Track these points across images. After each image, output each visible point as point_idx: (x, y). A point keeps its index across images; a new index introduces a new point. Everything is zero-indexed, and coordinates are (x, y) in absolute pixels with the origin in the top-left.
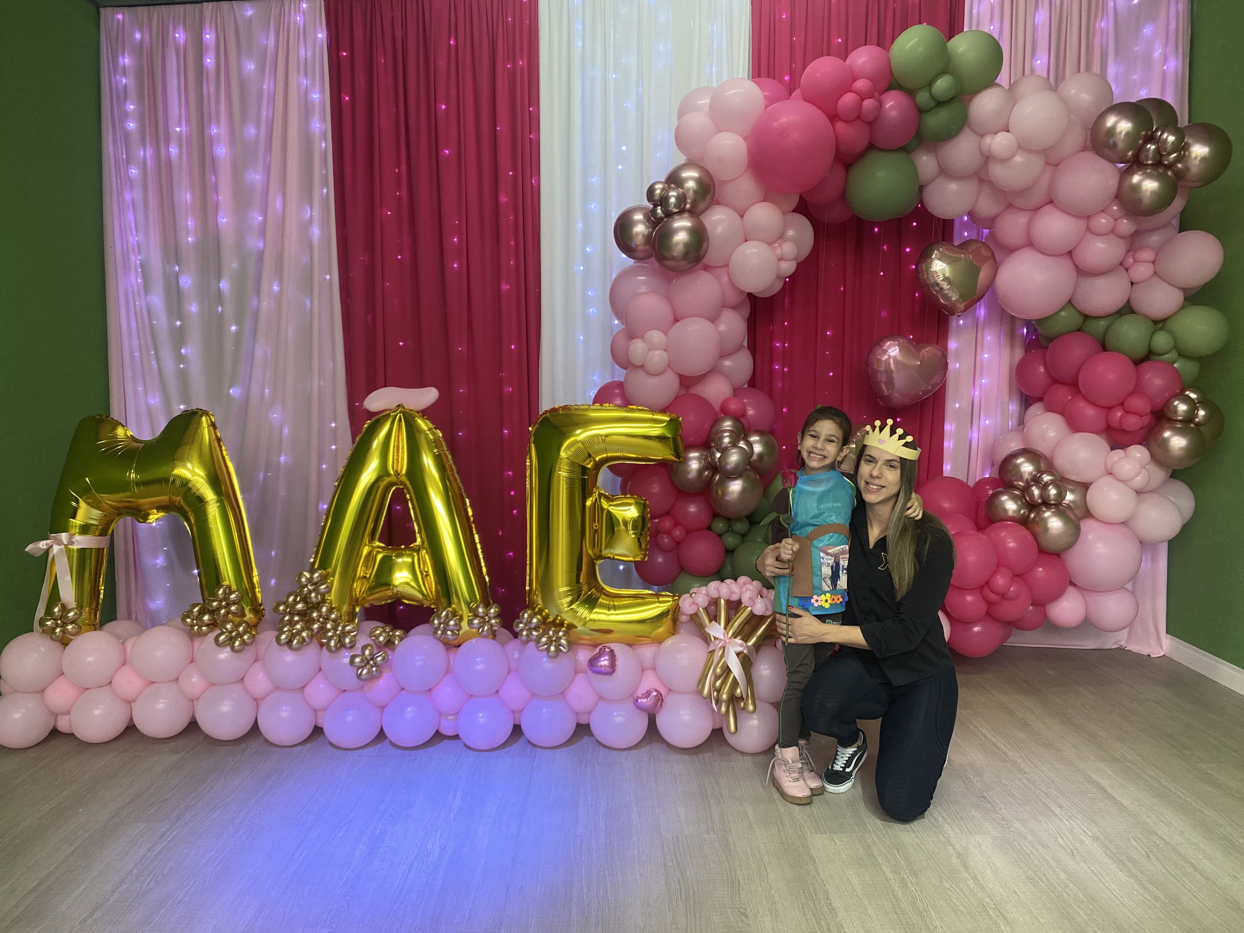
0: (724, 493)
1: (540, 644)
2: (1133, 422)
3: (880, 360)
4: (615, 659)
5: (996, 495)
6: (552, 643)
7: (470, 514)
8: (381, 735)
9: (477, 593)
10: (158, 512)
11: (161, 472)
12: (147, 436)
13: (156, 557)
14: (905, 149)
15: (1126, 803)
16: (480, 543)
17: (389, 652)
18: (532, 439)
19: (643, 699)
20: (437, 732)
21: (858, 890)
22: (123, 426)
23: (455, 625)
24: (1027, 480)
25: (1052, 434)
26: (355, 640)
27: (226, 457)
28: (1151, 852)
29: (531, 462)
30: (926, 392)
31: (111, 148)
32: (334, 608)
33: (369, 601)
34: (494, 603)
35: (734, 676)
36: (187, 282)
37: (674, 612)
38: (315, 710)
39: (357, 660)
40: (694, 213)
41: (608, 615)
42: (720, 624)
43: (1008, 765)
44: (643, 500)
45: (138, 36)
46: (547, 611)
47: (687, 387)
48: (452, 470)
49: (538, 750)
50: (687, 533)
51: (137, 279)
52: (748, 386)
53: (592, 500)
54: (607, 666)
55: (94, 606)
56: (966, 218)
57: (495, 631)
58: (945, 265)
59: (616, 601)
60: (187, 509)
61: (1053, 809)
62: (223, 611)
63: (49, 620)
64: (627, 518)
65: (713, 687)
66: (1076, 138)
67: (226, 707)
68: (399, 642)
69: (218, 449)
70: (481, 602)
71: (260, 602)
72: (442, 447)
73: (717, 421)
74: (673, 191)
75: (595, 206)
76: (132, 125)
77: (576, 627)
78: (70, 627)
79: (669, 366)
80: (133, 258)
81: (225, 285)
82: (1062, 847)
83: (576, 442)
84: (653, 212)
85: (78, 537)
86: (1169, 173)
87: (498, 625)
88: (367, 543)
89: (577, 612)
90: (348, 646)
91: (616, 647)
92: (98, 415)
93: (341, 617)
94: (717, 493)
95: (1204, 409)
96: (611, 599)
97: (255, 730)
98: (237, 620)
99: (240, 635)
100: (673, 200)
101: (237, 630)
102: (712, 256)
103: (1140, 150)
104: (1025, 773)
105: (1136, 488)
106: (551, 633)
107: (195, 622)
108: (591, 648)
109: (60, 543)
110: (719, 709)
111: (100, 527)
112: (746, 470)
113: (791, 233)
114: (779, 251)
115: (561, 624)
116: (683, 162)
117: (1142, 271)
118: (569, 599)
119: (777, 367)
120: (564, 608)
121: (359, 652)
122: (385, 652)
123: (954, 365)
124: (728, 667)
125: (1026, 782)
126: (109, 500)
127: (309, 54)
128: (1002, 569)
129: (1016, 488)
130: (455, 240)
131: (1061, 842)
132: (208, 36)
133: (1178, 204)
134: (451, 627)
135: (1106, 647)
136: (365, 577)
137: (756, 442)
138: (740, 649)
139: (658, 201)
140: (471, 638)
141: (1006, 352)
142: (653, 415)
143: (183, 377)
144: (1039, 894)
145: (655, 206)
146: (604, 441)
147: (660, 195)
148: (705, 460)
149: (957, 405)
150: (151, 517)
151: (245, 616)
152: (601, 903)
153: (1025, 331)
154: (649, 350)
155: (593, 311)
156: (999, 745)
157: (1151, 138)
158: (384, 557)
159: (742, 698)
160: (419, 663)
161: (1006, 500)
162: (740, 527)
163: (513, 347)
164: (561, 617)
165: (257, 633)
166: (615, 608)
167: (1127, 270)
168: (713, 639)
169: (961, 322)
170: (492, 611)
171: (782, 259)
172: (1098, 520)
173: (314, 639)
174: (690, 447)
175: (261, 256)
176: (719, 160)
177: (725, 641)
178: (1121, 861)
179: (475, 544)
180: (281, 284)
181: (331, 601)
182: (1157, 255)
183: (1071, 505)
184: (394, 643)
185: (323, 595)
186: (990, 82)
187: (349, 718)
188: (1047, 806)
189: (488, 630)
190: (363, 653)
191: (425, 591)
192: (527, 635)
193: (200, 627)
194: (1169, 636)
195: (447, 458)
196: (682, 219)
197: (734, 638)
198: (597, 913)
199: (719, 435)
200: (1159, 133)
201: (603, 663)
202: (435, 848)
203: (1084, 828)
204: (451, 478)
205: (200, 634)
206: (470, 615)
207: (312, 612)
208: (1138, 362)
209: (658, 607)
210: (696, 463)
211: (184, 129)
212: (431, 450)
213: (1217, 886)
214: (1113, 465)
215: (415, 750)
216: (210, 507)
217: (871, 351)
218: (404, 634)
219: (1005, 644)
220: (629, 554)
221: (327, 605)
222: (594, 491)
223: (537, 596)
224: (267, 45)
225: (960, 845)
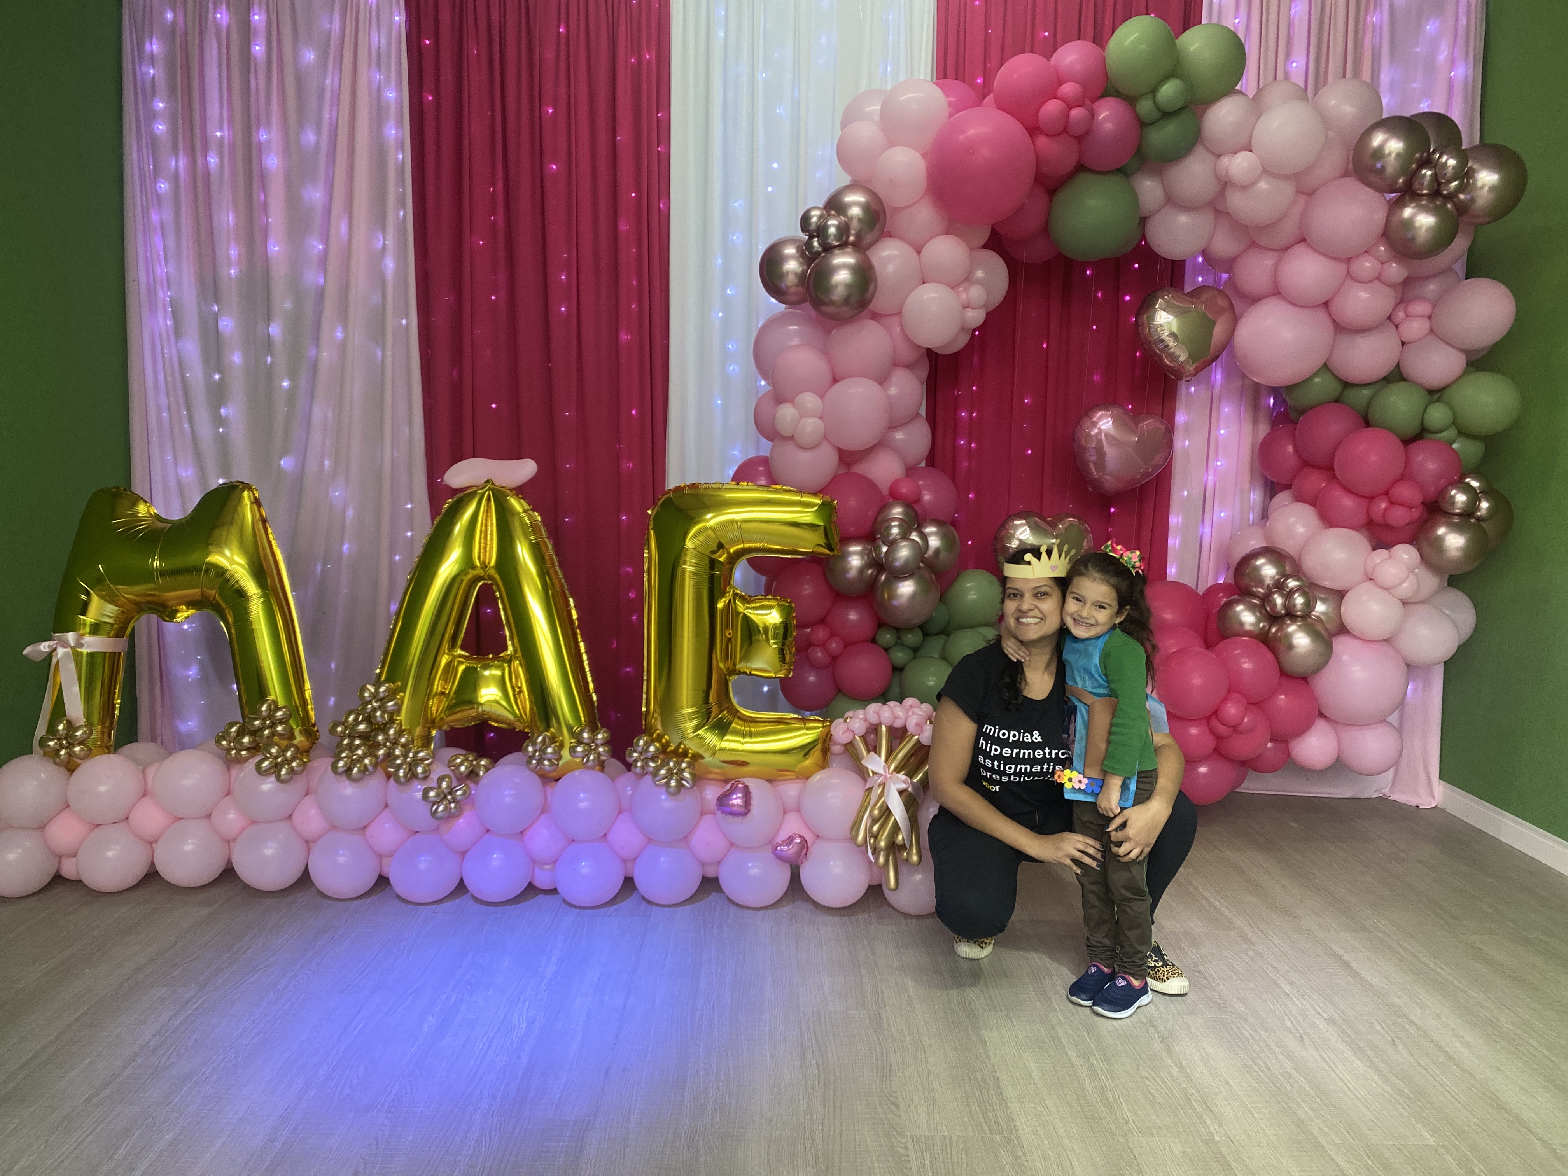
0: (893, 596)
1: (658, 778)
2: (1400, 516)
3: (1089, 435)
4: (750, 797)
5: (1230, 604)
6: (672, 776)
7: (575, 616)
8: (461, 888)
9: (582, 715)
10: (188, 608)
11: (193, 559)
12: (176, 514)
13: (188, 668)
14: (1123, 171)
15: (1374, 980)
16: (586, 652)
17: (472, 785)
18: (652, 524)
19: (784, 846)
20: (530, 885)
21: (1035, 1077)
22: (146, 502)
23: (554, 752)
24: (1268, 586)
25: (1301, 530)
26: (430, 770)
27: (273, 542)
28: (1399, 1038)
29: (650, 553)
30: (1146, 474)
31: (135, 155)
32: (404, 730)
33: (448, 723)
34: (602, 727)
35: (895, 820)
36: (228, 325)
37: (825, 741)
38: (380, 857)
39: (432, 794)
40: (859, 247)
41: (743, 743)
42: (880, 756)
43: (1233, 933)
44: (787, 602)
45: (169, 16)
46: (667, 737)
47: (849, 465)
48: (552, 562)
49: (654, 908)
50: (845, 647)
51: (166, 320)
52: (926, 465)
53: (725, 602)
54: (741, 806)
55: (107, 724)
56: (1200, 259)
57: (604, 761)
58: (1172, 317)
59: (754, 727)
60: (224, 606)
61: (1283, 986)
62: (266, 732)
63: (52, 740)
64: (768, 624)
65: (869, 833)
66: (1335, 159)
67: (269, 851)
68: (484, 773)
69: (263, 531)
70: (586, 725)
71: (313, 722)
72: (541, 533)
73: (884, 507)
74: (833, 219)
75: (738, 238)
76: (161, 128)
77: (702, 757)
78: (77, 749)
79: (825, 437)
80: (161, 294)
81: (275, 330)
82: (1290, 1031)
83: (705, 529)
84: (809, 244)
85: (88, 639)
86: (1449, 206)
87: (607, 754)
88: (447, 651)
89: (705, 739)
90: (420, 776)
91: (751, 783)
92: (114, 488)
93: (413, 741)
94: (883, 597)
95: (1487, 500)
96: (747, 724)
97: (305, 880)
98: (284, 743)
99: (288, 762)
100: (832, 230)
101: (283, 755)
102: (881, 301)
103: (1412, 177)
104: (1252, 943)
105: (1401, 598)
106: (672, 764)
107: (232, 744)
108: (723, 784)
109: (65, 645)
110: (877, 859)
111: (116, 626)
112: (919, 567)
113: (980, 274)
114: (964, 296)
115: (685, 754)
116: (848, 183)
117: (1415, 328)
118: (695, 722)
119: (962, 442)
120: (688, 734)
121: (434, 784)
122: (466, 785)
123: (1182, 443)
124: (888, 808)
125: (1251, 953)
126: (128, 593)
127: (383, 41)
128: (1235, 696)
129: (1255, 595)
130: (563, 277)
131: (1289, 1024)
132: (257, 17)
133: (1460, 244)
134: (549, 756)
135: (1365, 796)
136: (443, 693)
137: (932, 534)
138: (903, 786)
139: (814, 231)
140: (574, 770)
141: (1248, 427)
142: (802, 497)
143: (223, 443)
144: (1257, 1085)
145: (811, 237)
146: (740, 528)
147: (816, 223)
148: (868, 555)
149: (1186, 493)
150: (179, 615)
151: (295, 738)
152: (721, 1089)
153: (1272, 401)
154: (801, 417)
155: (734, 369)
156: (1223, 909)
157: (1427, 162)
158: (467, 670)
159: (903, 847)
160: (508, 800)
161: (1241, 611)
162: (912, 638)
163: (634, 412)
164: (684, 745)
165: (309, 761)
166: (751, 735)
167: (1397, 326)
168: (871, 774)
169: (1193, 389)
170: (600, 736)
171: (968, 307)
172: (1354, 636)
173: (379, 769)
174: (847, 539)
175: (321, 293)
176: (891, 181)
177: (886, 776)
178: (1360, 1048)
179: (579, 655)
180: (345, 328)
181: (401, 721)
182: (1433, 308)
183: (1322, 617)
184: (478, 775)
185: (391, 714)
186: (1229, 90)
187: (422, 866)
188: (1276, 983)
189: (594, 760)
190: (440, 787)
191: (517, 712)
192: (643, 767)
193: (239, 751)
194: (1442, 782)
195: (547, 547)
196: (843, 254)
197: (897, 773)
198: (715, 1100)
199: (886, 525)
200: (1437, 156)
201: (735, 802)
202: (521, 1021)
203: (1319, 1009)
204: (551, 572)
205: (239, 760)
206: (573, 741)
207: (378, 735)
208: (1408, 441)
209: (805, 734)
210: (857, 560)
211: (226, 134)
212: (527, 537)
213: (1476, 1079)
214: (1374, 568)
215: (503, 906)
216: (252, 603)
217: (1078, 424)
218: (491, 763)
219: (1237, 790)
220: (769, 669)
221: (395, 726)
222: (727, 590)
223: (656, 720)
224: (330, 30)
225: (1165, 1027)
